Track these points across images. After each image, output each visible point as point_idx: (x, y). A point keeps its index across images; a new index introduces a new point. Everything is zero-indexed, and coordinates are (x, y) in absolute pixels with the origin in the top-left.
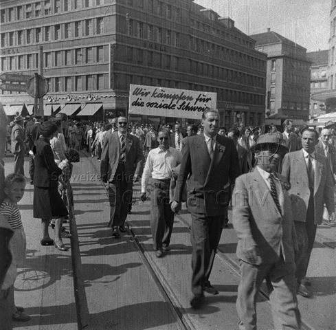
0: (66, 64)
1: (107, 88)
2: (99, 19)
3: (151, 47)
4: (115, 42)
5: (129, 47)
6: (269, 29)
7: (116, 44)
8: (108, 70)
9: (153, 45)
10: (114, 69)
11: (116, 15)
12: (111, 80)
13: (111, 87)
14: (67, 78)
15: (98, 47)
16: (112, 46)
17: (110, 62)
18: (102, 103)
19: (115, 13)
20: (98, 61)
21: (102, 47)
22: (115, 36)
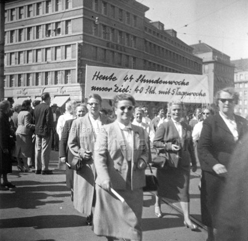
0: (37, 61)
1: (75, 83)
2: (67, 22)
3: (113, 47)
4: (81, 41)
5: (94, 46)
6: (200, 41)
7: (83, 43)
8: (75, 66)
9: (115, 46)
10: (81, 66)
11: (83, 17)
12: (78, 75)
13: (78, 81)
14: (37, 74)
15: (66, 46)
16: (79, 45)
17: (76, 59)
18: (69, 95)
19: (82, 16)
20: (66, 58)
21: (69, 45)
22: (82, 36)
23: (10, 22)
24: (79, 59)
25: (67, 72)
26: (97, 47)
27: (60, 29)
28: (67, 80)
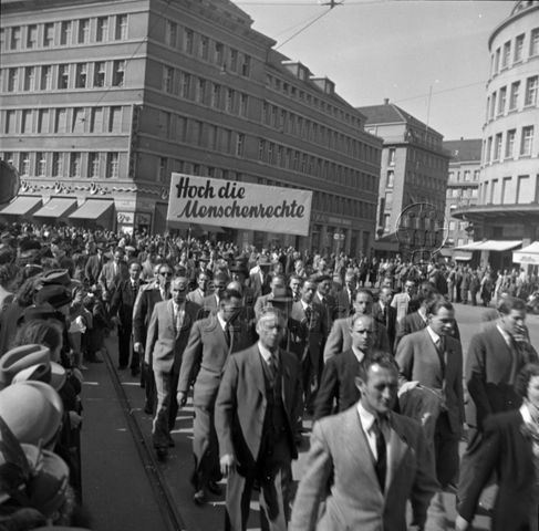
0: (56, 131)
1: (125, 176)
2: (117, 63)
4: (141, 102)
5: (163, 112)
6: (387, 100)
7: (144, 105)
8: (126, 146)
10: (138, 147)
11: (147, 58)
12: (131, 163)
13: (130, 175)
14: (56, 155)
15: (113, 108)
16: (136, 108)
17: (130, 134)
18: (112, 199)
19: (145, 55)
20: (110, 130)
21: (119, 107)
22: (142, 93)
23: (10, 51)
24: (134, 134)
25: (111, 155)
26: (169, 114)
27: (103, 74)
28: (112, 170)
